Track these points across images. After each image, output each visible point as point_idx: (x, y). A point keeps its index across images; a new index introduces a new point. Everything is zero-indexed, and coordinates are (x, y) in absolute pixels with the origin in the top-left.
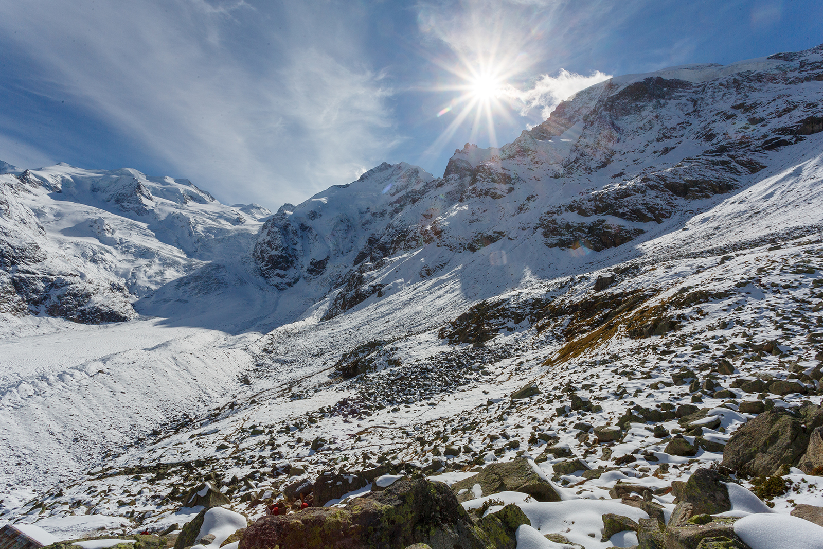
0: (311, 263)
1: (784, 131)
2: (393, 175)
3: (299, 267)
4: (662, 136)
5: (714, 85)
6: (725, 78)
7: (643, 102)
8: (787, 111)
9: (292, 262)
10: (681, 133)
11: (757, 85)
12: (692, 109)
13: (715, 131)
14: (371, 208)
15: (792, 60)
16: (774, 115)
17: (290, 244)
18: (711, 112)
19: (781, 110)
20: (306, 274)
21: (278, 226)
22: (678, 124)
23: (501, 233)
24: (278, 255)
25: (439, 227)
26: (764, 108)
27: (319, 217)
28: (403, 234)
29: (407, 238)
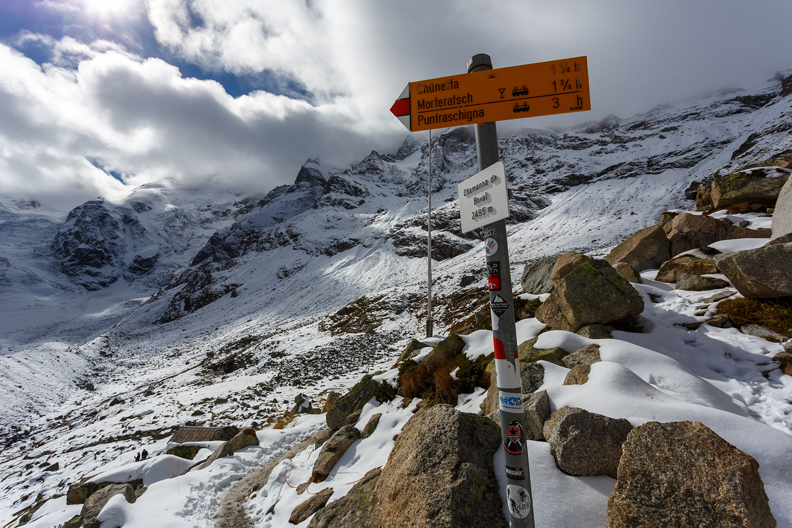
0: (135, 261)
1: (558, 181)
3: (118, 264)
5: (513, 140)
6: (520, 136)
8: (558, 167)
9: (108, 258)
11: (539, 146)
13: (515, 175)
15: (559, 132)
16: (550, 169)
17: (107, 238)
19: (554, 166)
20: (127, 273)
21: (91, 215)
23: (356, 241)
24: (90, 249)
25: (295, 231)
26: (545, 163)
27: (147, 209)
28: (255, 234)
29: (260, 239)
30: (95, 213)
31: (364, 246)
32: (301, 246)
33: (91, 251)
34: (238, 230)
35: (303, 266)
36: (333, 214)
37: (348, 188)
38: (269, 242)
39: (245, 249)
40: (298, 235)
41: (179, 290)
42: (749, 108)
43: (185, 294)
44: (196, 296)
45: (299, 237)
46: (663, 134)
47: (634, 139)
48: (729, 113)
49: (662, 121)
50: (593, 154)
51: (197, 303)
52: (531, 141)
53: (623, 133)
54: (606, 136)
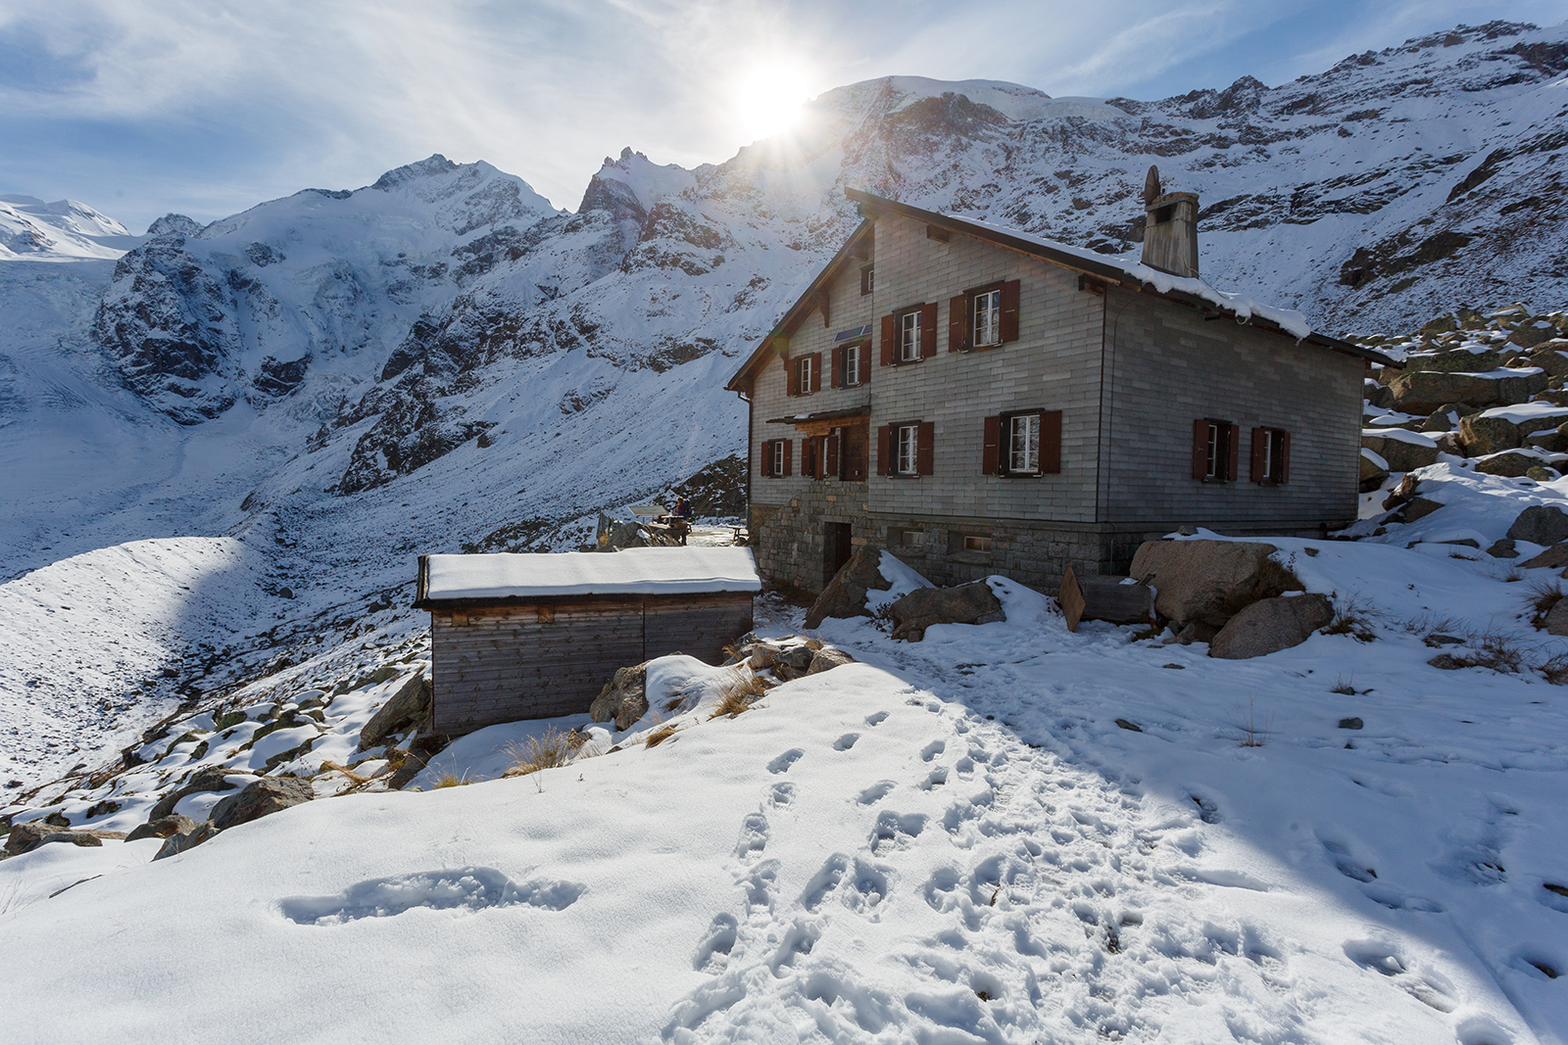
0: (265, 368)
1: (1112, 230)
2: (460, 188)
3: (230, 374)
4: (959, 202)
5: (1036, 130)
6: (1051, 121)
7: (938, 136)
8: (1119, 196)
9: (211, 361)
10: (984, 203)
11: (1088, 143)
12: (1003, 164)
13: (1032, 209)
14: (409, 255)
15: (1133, 114)
16: (1103, 200)
17: (202, 318)
18: (1028, 174)
19: (1112, 193)
20: (252, 392)
21: (163, 269)
22: (983, 187)
23: (709, 343)
24: (171, 341)
25: (589, 319)
26: (1094, 186)
27: (277, 259)
28: (508, 323)
29: (520, 333)
30: (171, 264)
31: (724, 353)
32: (601, 351)
33: (174, 346)
34: (469, 310)
35: (608, 391)
36: (663, 286)
37: (690, 229)
38: (539, 340)
39: (491, 353)
40: (595, 327)
41: (367, 429)
42: (1536, 73)
43: (383, 437)
44: (410, 443)
45: (598, 332)
46: (1348, 126)
47: (1285, 135)
48: (1493, 82)
49: (1350, 96)
50: (1197, 167)
51: (415, 457)
52: (1072, 133)
53: (1266, 119)
54: (1230, 126)
